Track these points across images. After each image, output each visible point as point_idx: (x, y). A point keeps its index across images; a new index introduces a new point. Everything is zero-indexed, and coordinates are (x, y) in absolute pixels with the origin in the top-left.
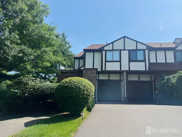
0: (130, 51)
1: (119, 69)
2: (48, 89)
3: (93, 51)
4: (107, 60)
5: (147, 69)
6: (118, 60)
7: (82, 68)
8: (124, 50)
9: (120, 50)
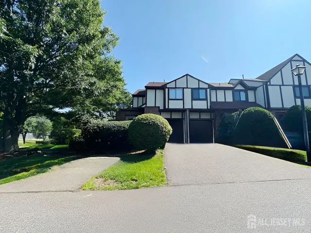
0: (192, 89)
1: (182, 108)
2: (114, 127)
3: (155, 88)
4: (170, 98)
5: (209, 108)
6: (181, 98)
7: (144, 106)
8: (187, 88)
9: (183, 88)
